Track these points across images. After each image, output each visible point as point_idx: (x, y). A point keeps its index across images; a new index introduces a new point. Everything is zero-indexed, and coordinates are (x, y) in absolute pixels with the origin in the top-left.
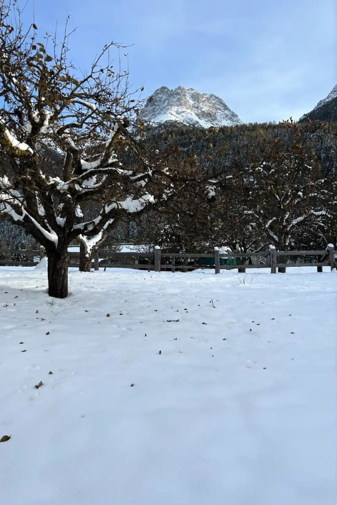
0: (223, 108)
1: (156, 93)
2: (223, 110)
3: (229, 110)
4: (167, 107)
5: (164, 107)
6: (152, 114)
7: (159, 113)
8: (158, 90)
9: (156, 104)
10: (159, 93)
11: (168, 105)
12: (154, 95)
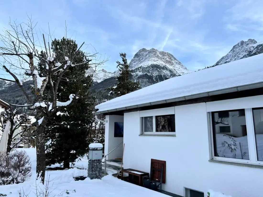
0: (174, 59)
1: (140, 51)
2: (174, 60)
3: (177, 60)
4: (148, 58)
5: (147, 58)
6: (138, 61)
7: (144, 61)
8: (141, 50)
9: (140, 56)
10: (142, 51)
11: (149, 57)
12: (139, 52)
